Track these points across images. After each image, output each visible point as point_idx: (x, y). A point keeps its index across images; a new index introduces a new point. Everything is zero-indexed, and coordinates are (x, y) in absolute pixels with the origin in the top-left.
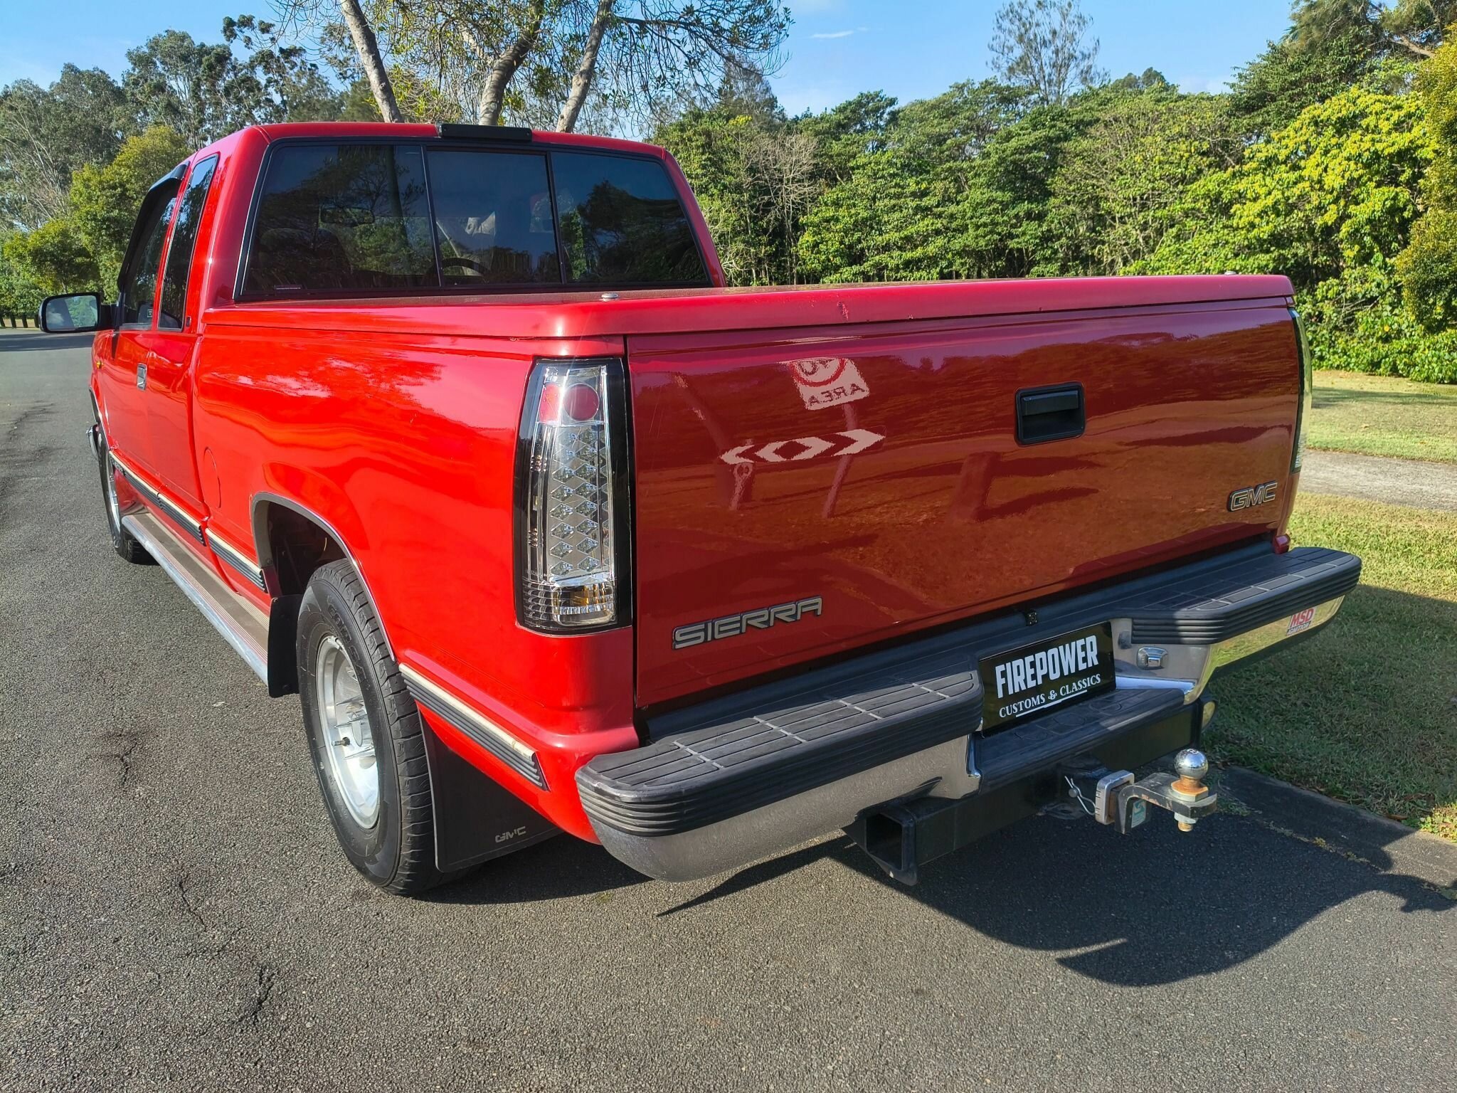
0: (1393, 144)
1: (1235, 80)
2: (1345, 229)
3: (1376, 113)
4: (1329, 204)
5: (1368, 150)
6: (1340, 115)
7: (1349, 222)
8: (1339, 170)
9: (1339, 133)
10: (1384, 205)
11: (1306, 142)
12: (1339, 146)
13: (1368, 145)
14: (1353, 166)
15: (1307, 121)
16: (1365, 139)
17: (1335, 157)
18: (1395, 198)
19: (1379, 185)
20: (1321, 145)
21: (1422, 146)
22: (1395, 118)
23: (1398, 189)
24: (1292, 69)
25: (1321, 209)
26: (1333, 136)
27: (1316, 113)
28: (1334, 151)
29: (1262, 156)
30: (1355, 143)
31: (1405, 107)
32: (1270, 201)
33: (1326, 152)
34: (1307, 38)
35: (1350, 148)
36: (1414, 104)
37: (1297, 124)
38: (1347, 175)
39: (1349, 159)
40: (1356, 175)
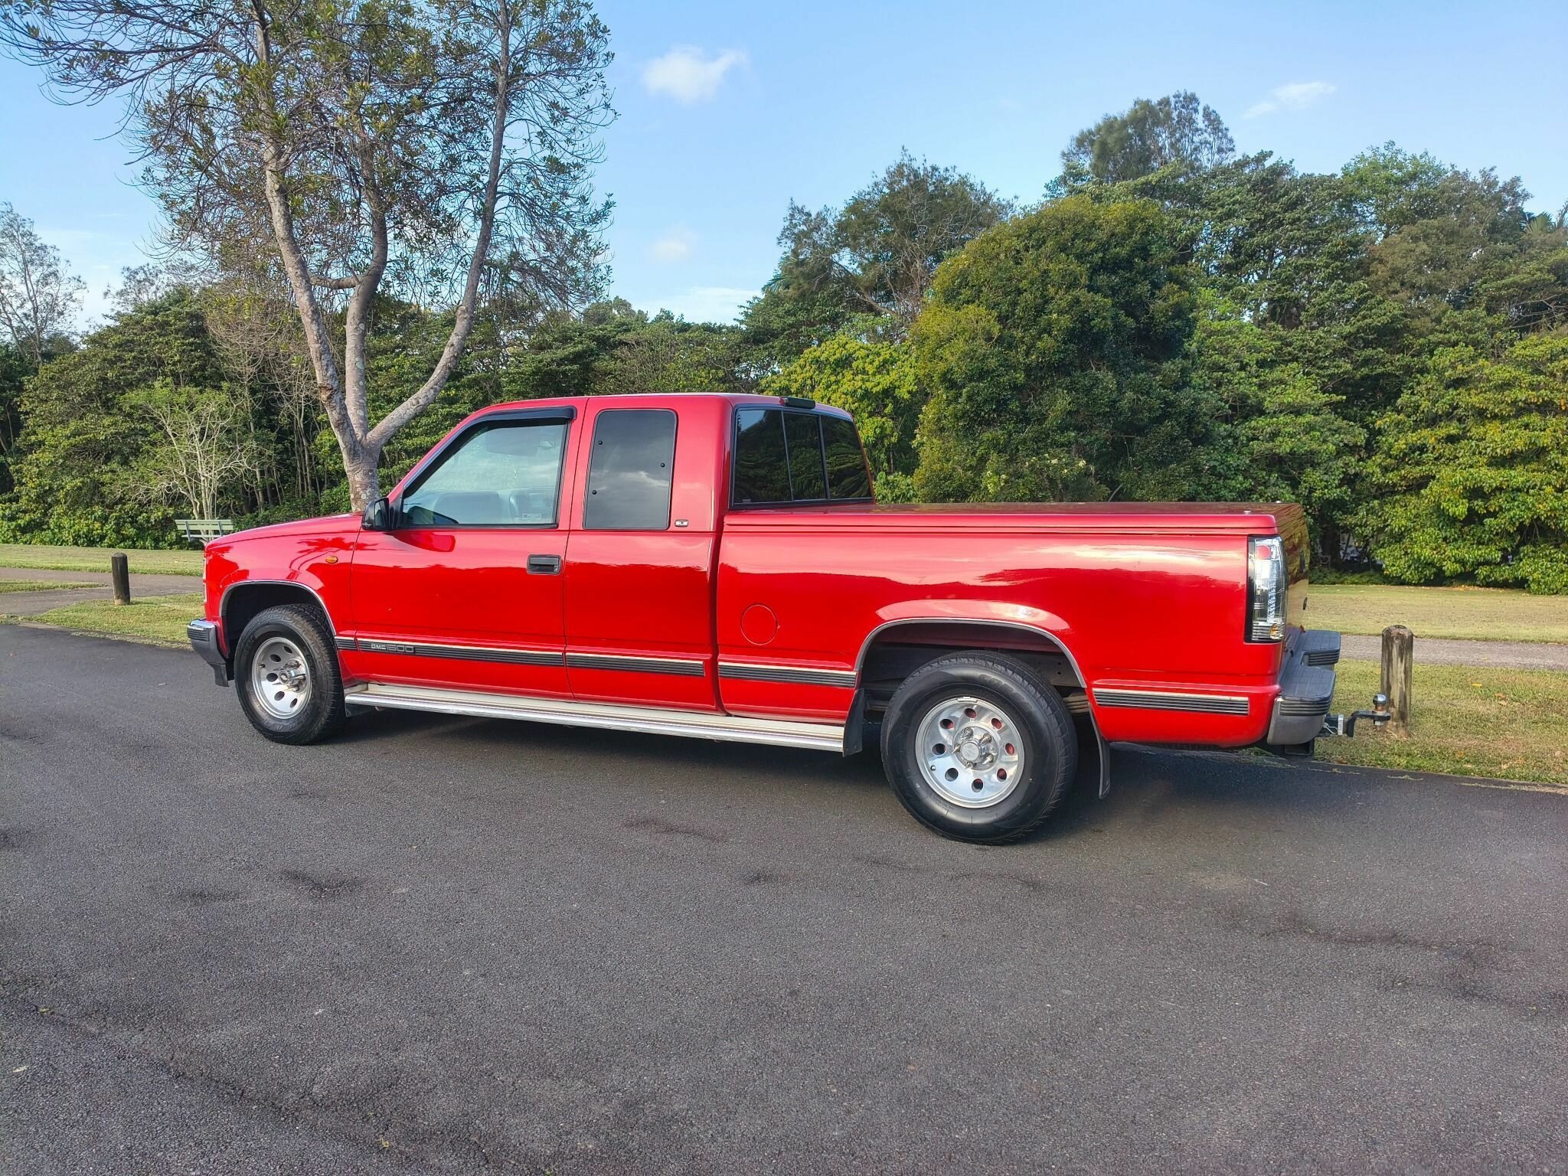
0: (879, 384)
1: (742, 318)
5: (861, 388)
6: (836, 357)
9: (834, 372)
10: (875, 432)
11: (811, 378)
12: (837, 382)
13: (860, 383)
14: (850, 400)
15: (810, 360)
16: (856, 378)
17: (834, 392)
18: (881, 427)
19: (871, 415)
20: (823, 381)
21: (899, 388)
22: (876, 363)
23: (884, 419)
24: (788, 313)
26: (831, 374)
27: (817, 354)
28: (834, 387)
30: (849, 382)
31: (882, 353)
33: (828, 387)
34: (799, 289)
35: (847, 386)
36: (888, 352)
37: (802, 362)
38: (847, 406)
39: (846, 394)
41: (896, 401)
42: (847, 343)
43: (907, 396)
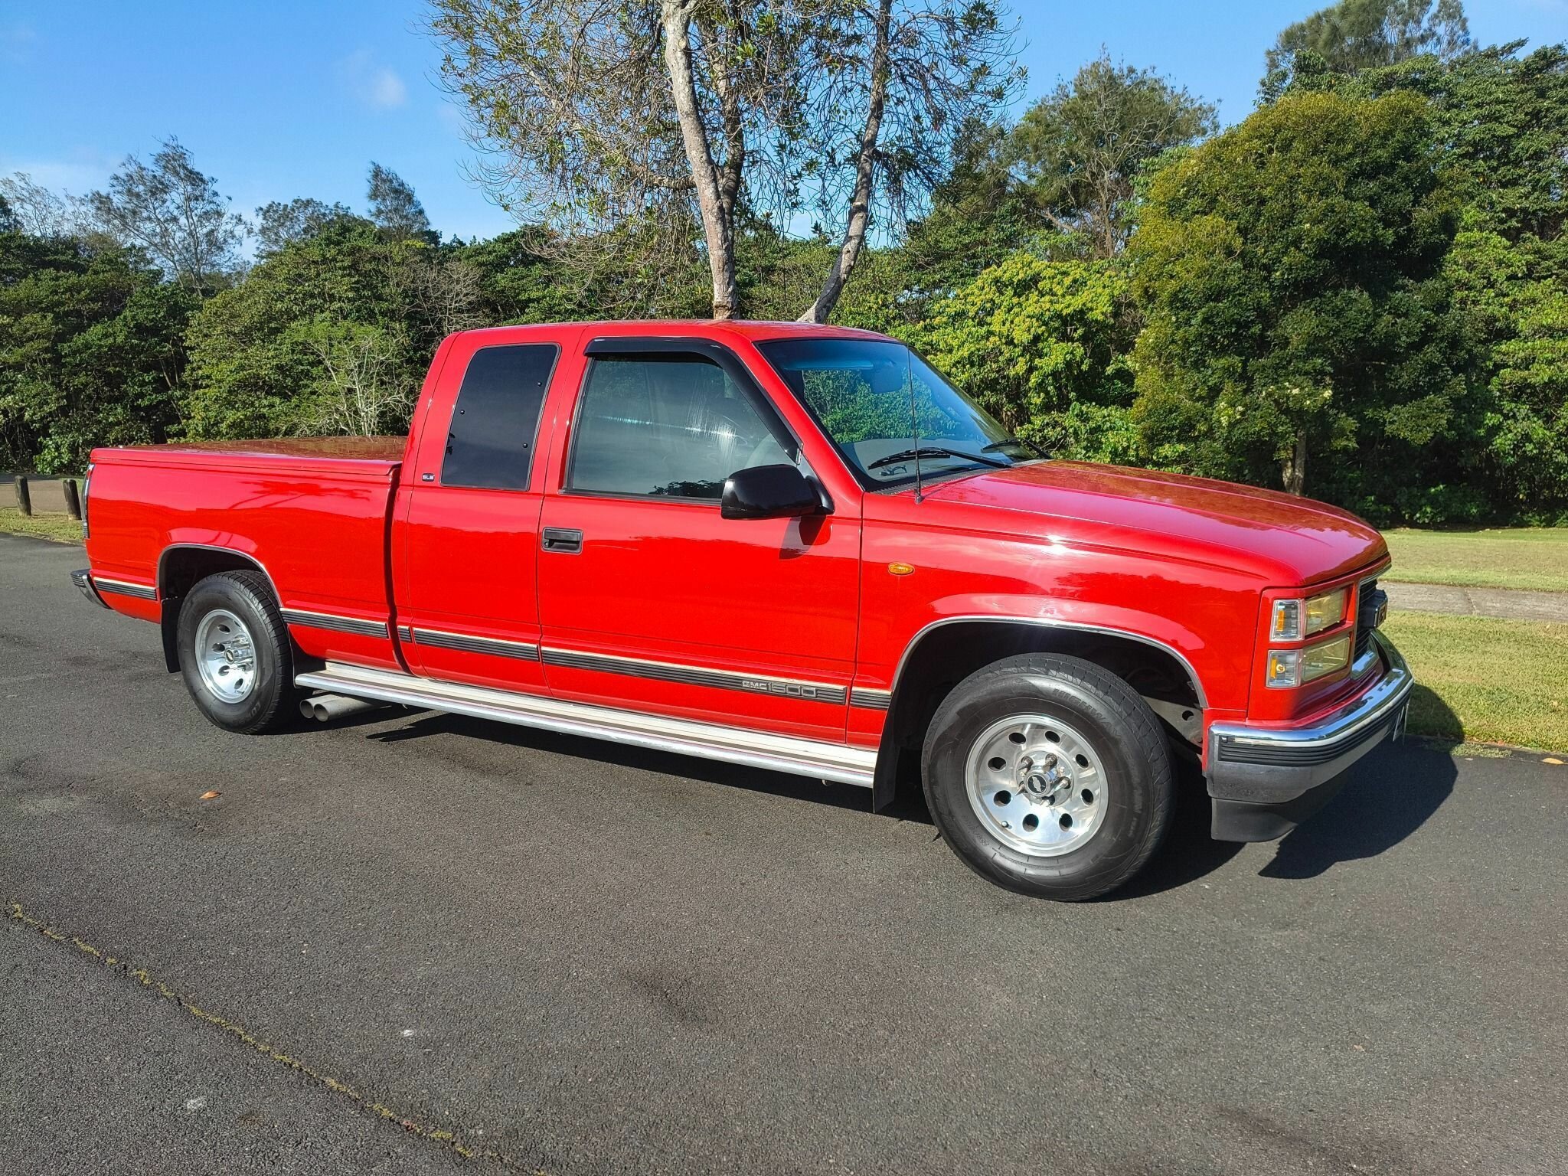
0: (1069, 305)
2: (1034, 380)
3: (1049, 278)
4: (1019, 356)
5: (1049, 310)
6: (1019, 277)
7: (1036, 373)
8: (1024, 326)
9: (1017, 294)
10: (1065, 358)
11: (991, 300)
12: (1020, 304)
13: (1048, 305)
14: (1035, 323)
15: (990, 280)
16: (1043, 300)
17: (1017, 315)
18: (1071, 354)
19: (1058, 341)
20: (1005, 303)
21: (1092, 309)
22: (1065, 283)
23: (1074, 345)
25: (1011, 361)
26: (1014, 296)
27: (998, 274)
28: (1016, 310)
29: (951, 311)
30: (1033, 304)
31: (1071, 273)
32: (965, 352)
33: (1010, 310)
35: (1032, 309)
36: (1078, 271)
37: (979, 283)
39: (1031, 317)
40: (1040, 331)
41: (1086, 323)
42: (1032, 262)
43: (1100, 318)
